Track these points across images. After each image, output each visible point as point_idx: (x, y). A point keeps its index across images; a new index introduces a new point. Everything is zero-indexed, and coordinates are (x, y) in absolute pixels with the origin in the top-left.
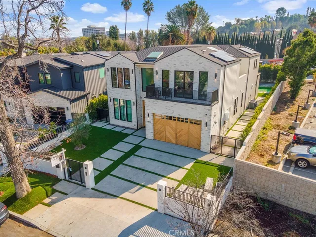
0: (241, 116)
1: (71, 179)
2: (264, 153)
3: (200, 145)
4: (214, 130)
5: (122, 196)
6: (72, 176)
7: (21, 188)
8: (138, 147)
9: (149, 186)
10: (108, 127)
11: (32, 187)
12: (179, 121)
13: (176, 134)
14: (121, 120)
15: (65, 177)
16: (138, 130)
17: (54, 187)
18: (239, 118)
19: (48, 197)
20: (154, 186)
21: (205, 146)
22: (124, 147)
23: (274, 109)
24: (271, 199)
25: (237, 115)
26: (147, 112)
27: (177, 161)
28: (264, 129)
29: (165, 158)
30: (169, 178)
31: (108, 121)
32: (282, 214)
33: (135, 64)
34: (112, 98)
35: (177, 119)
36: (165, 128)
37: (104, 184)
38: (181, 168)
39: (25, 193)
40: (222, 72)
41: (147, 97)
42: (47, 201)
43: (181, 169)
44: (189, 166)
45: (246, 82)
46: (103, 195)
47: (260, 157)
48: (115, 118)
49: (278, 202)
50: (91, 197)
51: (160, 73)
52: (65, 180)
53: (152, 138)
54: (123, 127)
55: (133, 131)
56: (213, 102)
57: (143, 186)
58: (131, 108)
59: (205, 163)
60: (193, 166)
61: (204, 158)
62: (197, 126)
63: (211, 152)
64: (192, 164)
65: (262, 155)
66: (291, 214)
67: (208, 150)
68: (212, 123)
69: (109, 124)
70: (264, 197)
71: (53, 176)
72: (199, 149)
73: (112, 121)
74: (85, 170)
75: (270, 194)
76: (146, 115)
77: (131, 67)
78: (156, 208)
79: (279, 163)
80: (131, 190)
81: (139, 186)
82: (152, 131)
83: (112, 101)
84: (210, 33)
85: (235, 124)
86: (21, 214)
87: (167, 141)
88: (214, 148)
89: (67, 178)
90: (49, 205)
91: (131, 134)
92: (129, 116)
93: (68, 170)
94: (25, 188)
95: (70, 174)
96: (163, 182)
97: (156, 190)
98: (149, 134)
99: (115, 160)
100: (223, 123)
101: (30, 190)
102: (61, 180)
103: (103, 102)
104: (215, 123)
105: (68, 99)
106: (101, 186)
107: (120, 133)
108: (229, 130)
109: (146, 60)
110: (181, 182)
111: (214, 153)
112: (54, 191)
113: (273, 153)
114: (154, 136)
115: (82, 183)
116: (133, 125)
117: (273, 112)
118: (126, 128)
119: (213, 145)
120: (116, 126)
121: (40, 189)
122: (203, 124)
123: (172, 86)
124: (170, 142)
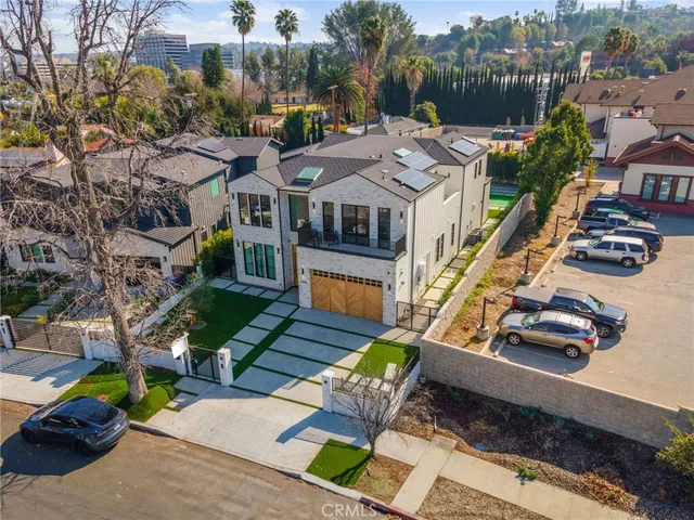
0: (453, 260)
1: (197, 374)
2: (471, 325)
3: (382, 317)
4: (402, 294)
5: (274, 393)
6: (199, 368)
7: (137, 388)
8: (288, 322)
9: (311, 378)
10: (237, 289)
11: (149, 388)
12: (350, 281)
13: (347, 301)
14: (257, 275)
15: (188, 372)
16: (285, 292)
17: (176, 386)
18: (448, 266)
19: (171, 399)
20: (318, 378)
21: (388, 319)
22: (266, 322)
23: (503, 249)
24: (465, 387)
25: (444, 260)
26: (300, 266)
27: (349, 341)
28: (478, 286)
29: (331, 337)
30: (337, 366)
31: (233, 277)
32: (475, 403)
33: (278, 190)
34: (240, 241)
35: (347, 278)
36: (329, 292)
37: (245, 379)
38: (353, 351)
39: (142, 396)
40: (410, 209)
41: (300, 244)
42: (172, 404)
43: (354, 354)
44: (365, 348)
45: (459, 204)
46: (248, 393)
47: (462, 332)
48: (247, 273)
49: (472, 390)
50: (231, 398)
51: (319, 206)
52: (188, 375)
53: (310, 306)
54: (261, 287)
55: (278, 294)
56: (397, 254)
57: (302, 379)
58: (273, 257)
59: (388, 343)
60: (371, 348)
61: (387, 336)
62: (376, 289)
63: (397, 326)
64: (370, 344)
65: (466, 329)
66: (483, 403)
67: (393, 323)
68: (398, 285)
69: (237, 282)
70: (456, 384)
71: (169, 371)
72: (381, 322)
73: (242, 277)
74: (220, 361)
75: (464, 380)
76: (299, 272)
77: (273, 194)
78: (321, 406)
79: (487, 339)
80: (286, 386)
81: (296, 380)
82: (309, 295)
83: (241, 245)
84: (414, 70)
85: (440, 276)
86: (143, 421)
87: (333, 311)
88: (403, 319)
89: (191, 374)
90: (177, 409)
91: (276, 300)
92: (270, 270)
93: (192, 361)
94: (141, 389)
95: (195, 366)
96: (329, 373)
97: (320, 384)
98: (305, 299)
99: (257, 343)
100: (416, 279)
101: (147, 391)
102: (182, 376)
103: (222, 243)
104: (403, 283)
105: (166, 244)
106: (243, 381)
107: (258, 298)
108: (428, 287)
109: (296, 182)
110: (353, 372)
111: (402, 327)
112: (178, 392)
113: (479, 326)
114: (313, 302)
115: (215, 378)
116: (278, 283)
117: (502, 254)
118: (266, 289)
119: (400, 315)
120: (249, 286)
121: (159, 389)
122: (385, 287)
123: (338, 227)
124: (337, 312)
